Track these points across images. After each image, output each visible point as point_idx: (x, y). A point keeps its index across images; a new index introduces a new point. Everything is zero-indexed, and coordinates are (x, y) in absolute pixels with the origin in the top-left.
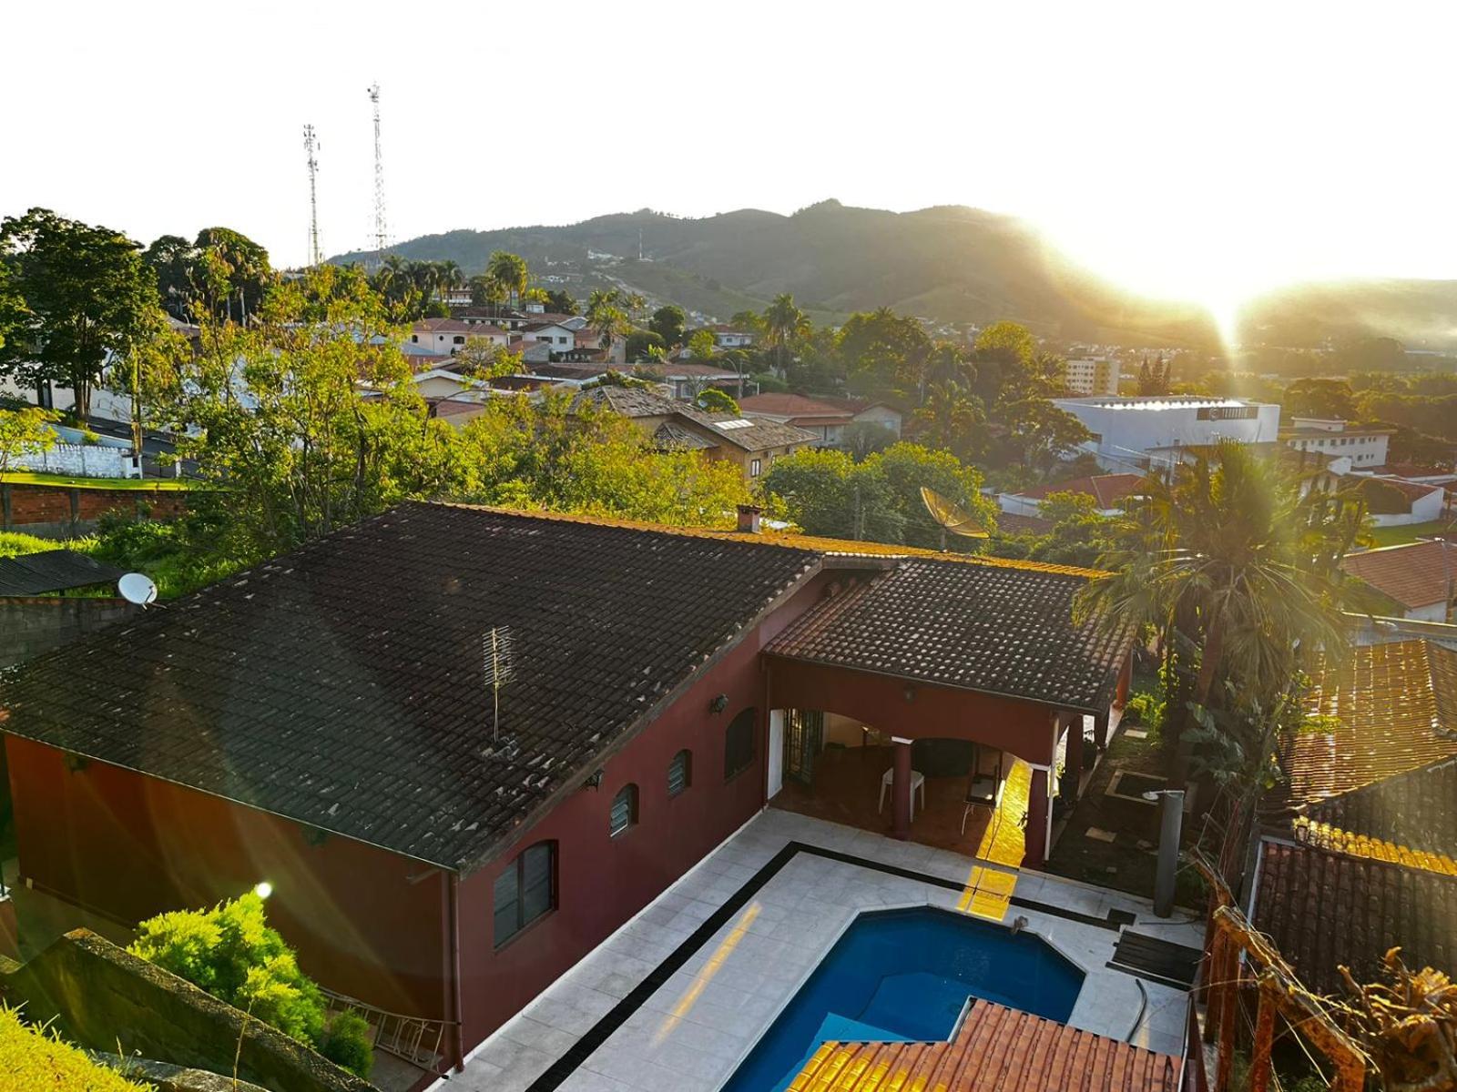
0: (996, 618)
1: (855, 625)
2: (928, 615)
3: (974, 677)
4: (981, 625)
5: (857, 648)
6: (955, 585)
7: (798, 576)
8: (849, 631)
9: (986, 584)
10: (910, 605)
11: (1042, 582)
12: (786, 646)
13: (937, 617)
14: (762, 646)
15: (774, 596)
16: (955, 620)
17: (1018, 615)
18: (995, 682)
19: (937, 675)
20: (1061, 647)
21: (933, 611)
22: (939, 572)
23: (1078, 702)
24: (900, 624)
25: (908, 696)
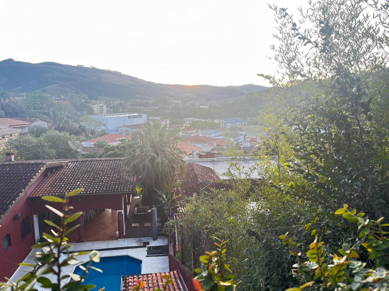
0: (100, 174)
1: (58, 183)
2: (81, 177)
3: (99, 191)
4: (97, 176)
5: (61, 190)
6: (86, 167)
7: (39, 171)
8: (57, 185)
9: (95, 165)
10: (74, 174)
11: (110, 162)
12: (37, 194)
13: (83, 176)
14: (28, 195)
15: (33, 179)
16: (89, 176)
17: (106, 172)
18: (105, 191)
19: (88, 192)
20: (120, 178)
21: (82, 175)
22: (80, 164)
23: (129, 191)
24: (73, 180)
25: (80, 200)
